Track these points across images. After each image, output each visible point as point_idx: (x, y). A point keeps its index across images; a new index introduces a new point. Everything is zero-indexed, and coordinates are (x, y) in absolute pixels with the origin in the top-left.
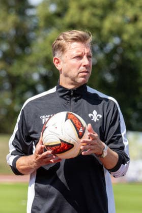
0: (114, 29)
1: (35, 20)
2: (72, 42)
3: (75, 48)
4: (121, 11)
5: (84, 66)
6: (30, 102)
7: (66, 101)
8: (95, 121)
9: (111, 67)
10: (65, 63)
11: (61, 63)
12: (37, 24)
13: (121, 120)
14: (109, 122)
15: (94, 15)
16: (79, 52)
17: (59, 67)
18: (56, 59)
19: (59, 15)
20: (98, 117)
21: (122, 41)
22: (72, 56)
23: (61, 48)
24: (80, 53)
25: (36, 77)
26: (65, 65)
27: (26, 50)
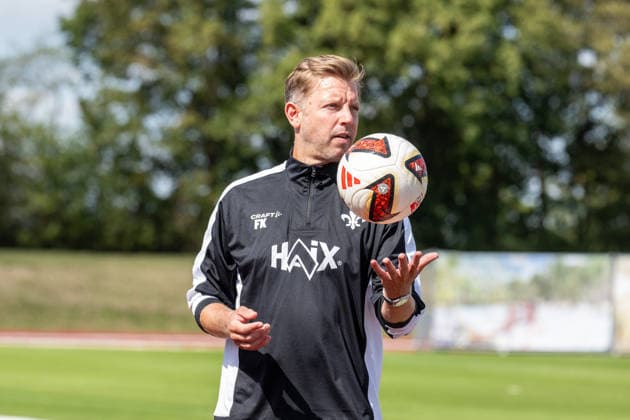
0: (410, 49)
1: (255, 32)
2: (323, 76)
3: (328, 88)
4: (424, 15)
5: (343, 124)
6: (235, 187)
7: (301, 189)
8: (353, 228)
9: (405, 124)
10: (307, 115)
11: (300, 114)
12: (260, 38)
13: (406, 228)
14: (380, 235)
15: (371, 22)
16: (335, 95)
17: (294, 122)
18: (290, 105)
19: (304, 21)
20: (360, 221)
21: (426, 74)
22: (321, 102)
23: (302, 86)
24: (337, 99)
25: (257, 142)
26: (307, 119)
27: (237, 91)
